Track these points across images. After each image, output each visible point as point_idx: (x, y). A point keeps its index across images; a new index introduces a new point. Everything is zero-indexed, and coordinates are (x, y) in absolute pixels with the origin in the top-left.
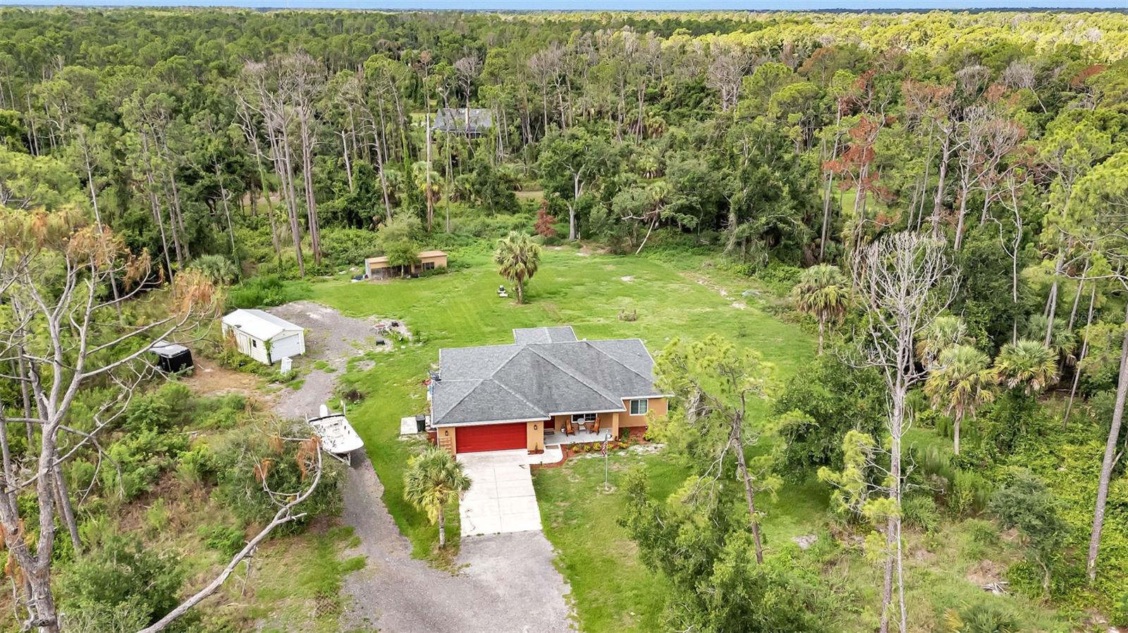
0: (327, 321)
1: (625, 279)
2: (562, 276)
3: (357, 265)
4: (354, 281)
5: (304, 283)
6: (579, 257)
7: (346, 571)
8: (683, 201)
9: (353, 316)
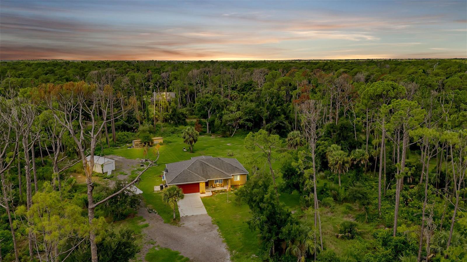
0: (121, 160)
1: (228, 144)
2: (205, 144)
3: (129, 143)
4: (129, 148)
5: (110, 149)
6: (211, 138)
7: (142, 227)
8: (247, 118)
9: (130, 158)
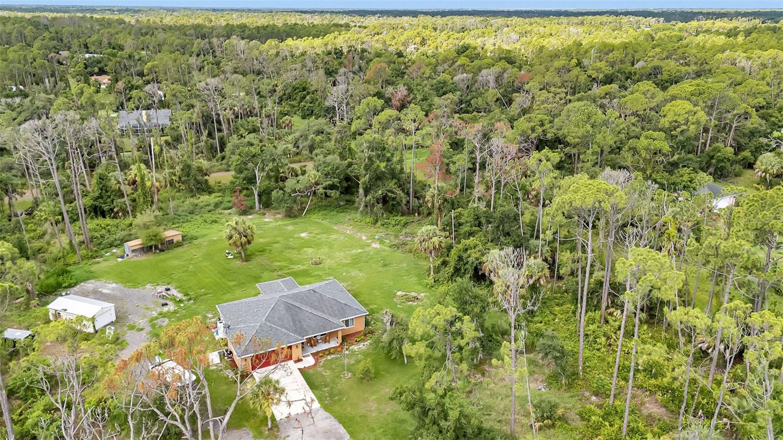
0: (118, 293)
1: (303, 235)
2: (262, 238)
3: (116, 246)
4: (120, 260)
5: (85, 266)
6: (267, 222)
8: (329, 182)
9: (135, 287)
